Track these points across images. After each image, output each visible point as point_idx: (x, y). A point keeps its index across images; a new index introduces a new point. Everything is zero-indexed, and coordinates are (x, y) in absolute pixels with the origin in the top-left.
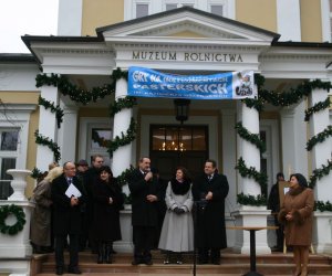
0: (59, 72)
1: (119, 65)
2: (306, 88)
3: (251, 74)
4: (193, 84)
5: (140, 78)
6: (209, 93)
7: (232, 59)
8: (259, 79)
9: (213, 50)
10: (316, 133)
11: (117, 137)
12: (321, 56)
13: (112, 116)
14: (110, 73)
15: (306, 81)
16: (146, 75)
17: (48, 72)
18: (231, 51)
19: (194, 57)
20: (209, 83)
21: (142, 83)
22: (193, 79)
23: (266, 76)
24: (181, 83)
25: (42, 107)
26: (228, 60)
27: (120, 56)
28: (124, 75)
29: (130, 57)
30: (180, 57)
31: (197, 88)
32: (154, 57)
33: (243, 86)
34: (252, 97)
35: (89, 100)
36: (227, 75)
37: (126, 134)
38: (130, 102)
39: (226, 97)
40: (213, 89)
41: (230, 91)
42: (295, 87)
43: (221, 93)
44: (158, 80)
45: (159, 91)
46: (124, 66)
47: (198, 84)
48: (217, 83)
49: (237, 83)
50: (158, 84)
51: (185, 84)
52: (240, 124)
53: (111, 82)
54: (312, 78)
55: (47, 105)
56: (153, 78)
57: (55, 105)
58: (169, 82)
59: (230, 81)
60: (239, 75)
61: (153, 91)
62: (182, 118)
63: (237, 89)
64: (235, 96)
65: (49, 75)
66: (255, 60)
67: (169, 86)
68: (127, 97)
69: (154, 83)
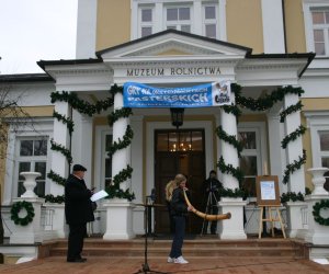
0: (69, 90)
1: (116, 81)
3: (228, 84)
4: (178, 95)
5: (133, 92)
6: (193, 102)
7: (212, 71)
8: (235, 88)
9: (195, 65)
11: (116, 143)
12: (292, 65)
13: (111, 125)
14: (109, 88)
15: (279, 88)
16: (138, 89)
17: (59, 90)
18: (211, 65)
19: (179, 71)
20: (192, 94)
21: (135, 96)
22: (178, 91)
23: (243, 85)
24: (167, 94)
25: (56, 120)
26: (208, 72)
27: (117, 74)
29: (125, 75)
30: (167, 72)
31: (181, 98)
32: (145, 73)
33: (222, 95)
34: (229, 104)
35: (94, 112)
36: (208, 85)
37: (122, 140)
38: (126, 112)
39: (207, 105)
40: (195, 98)
41: (210, 100)
42: (269, 94)
43: (203, 101)
44: (148, 93)
45: (150, 101)
46: (120, 83)
47: (182, 94)
48: (198, 93)
49: (216, 92)
50: (148, 96)
51: (171, 95)
52: (220, 127)
53: (110, 96)
55: (59, 117)
56: (144, 91)
57: (66, 117)
58: (157, 95)
59: (210, 91)
60: (218, 85)
61: (145, 102)
62: (177, 124)
63: (216, 97)
64: (214, 104)
65: (61, 93)
66: (232, 71)
67: (157, 98)
68: (123, 108)
69: (145, 95)
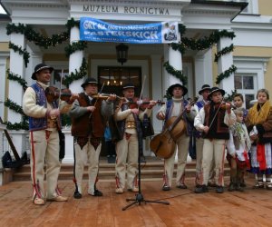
0: (25, 22)
1: (72, 16)
2: (216, 36)
3: (176, 24)
4: (131, 31)
5: (89, 26)
6: (144, 39)
7: (161, 12)
8: (182, 28)
9: (146, 5)
10: (223, 71)
11: (72, 73)
14: (65, 23)
15: (216, 31)
16: (94, 24)
17: (16, 22)
18: (161, 6)
19: (132, 10)
20: (144, 31)
21: (91, 31)
22: (131, 27)
23: (187, 27)
24: (121, 30)
25: (12, 51)
26: (158, 13)
27: (73, 9)
28: (77, 24)
29: (81, 10)
30: (121, 10)
31: (134, 34)
32: (100, 10)
33: (170, 34)
34: (177, 42)
35: (50, 44)
36: (158, 24)
37: (79, 71)
38: (82, 45)
39: (157, 42)
40: (147, 35)
41: (160, 37)
43: (153, 39)
44: (104, 28)
45: (105, 36)
46: (76, 17)
47: (135, 31)
48: (150, 31)
49: (165, 31)
50: (103, 31)
51: (125, 31)
52: (168, 63)
53: (66, 30)
54: (221, 28)
55: (15, 48)
56: (99, 26)
57: (22, 49)
58: (112, 30)
59: (159, 29)
60: (167, 25)
61: (100, 37)
62: (122, 60)
63: (166, 35)
64: (163, 41)
65: (17, 25)
66: (179, 13)
67: (112, 33)
68: (80, 41)
69: (100, 30)
